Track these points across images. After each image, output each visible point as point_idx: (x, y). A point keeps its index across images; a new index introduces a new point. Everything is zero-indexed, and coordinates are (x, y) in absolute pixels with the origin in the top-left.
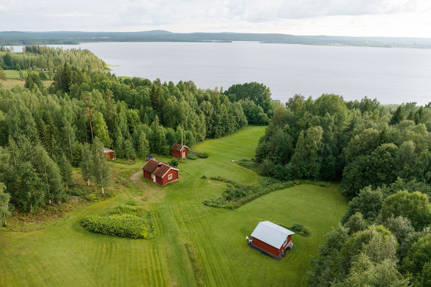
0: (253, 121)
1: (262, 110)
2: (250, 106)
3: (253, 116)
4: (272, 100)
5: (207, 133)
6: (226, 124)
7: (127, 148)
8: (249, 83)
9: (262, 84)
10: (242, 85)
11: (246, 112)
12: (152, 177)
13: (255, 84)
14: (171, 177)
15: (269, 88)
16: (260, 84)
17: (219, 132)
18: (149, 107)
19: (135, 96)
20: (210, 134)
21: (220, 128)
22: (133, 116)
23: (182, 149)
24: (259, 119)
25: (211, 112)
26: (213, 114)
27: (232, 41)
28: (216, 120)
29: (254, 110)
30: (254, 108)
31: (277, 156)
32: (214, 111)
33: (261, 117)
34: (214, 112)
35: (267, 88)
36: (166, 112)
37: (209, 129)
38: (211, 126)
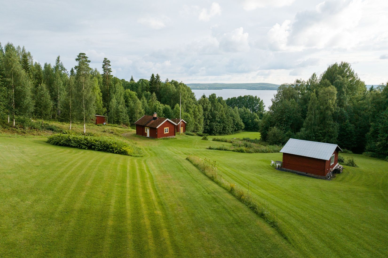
0: (249, 126)
1: (258, 117)
2: (246, 113)
3: (249, 122)
4: (266, 111)
5: (205, 128)
6: (223, 122)
7: (120, 113)
8: (243, 96)
9: (256, 97)
10: (237, 98)
11: (243, 118)
12: (146, 132)
13: (250, 97)
14: (167, 131)
15: (262, 100)
16: (254, 97)
17: (216, 129)
18: (147, 91)
19: (134, 84)
20: (208, 130)
21: (218, 125)
22: (130, 96)
23: (179, 123)
24: (255, 126)
25: (209, 108)
26: (211, 110)
27: (223, 89)
28: (214, 116)
29: (250, 117)
30: (249, 115)
31: (285, 126)
32: (212, 107)
33: (257, 123)
34: (211, 109)
35: (261, 100)
36: (164, 95)
37: (207, 125)
38: (208, 121)
